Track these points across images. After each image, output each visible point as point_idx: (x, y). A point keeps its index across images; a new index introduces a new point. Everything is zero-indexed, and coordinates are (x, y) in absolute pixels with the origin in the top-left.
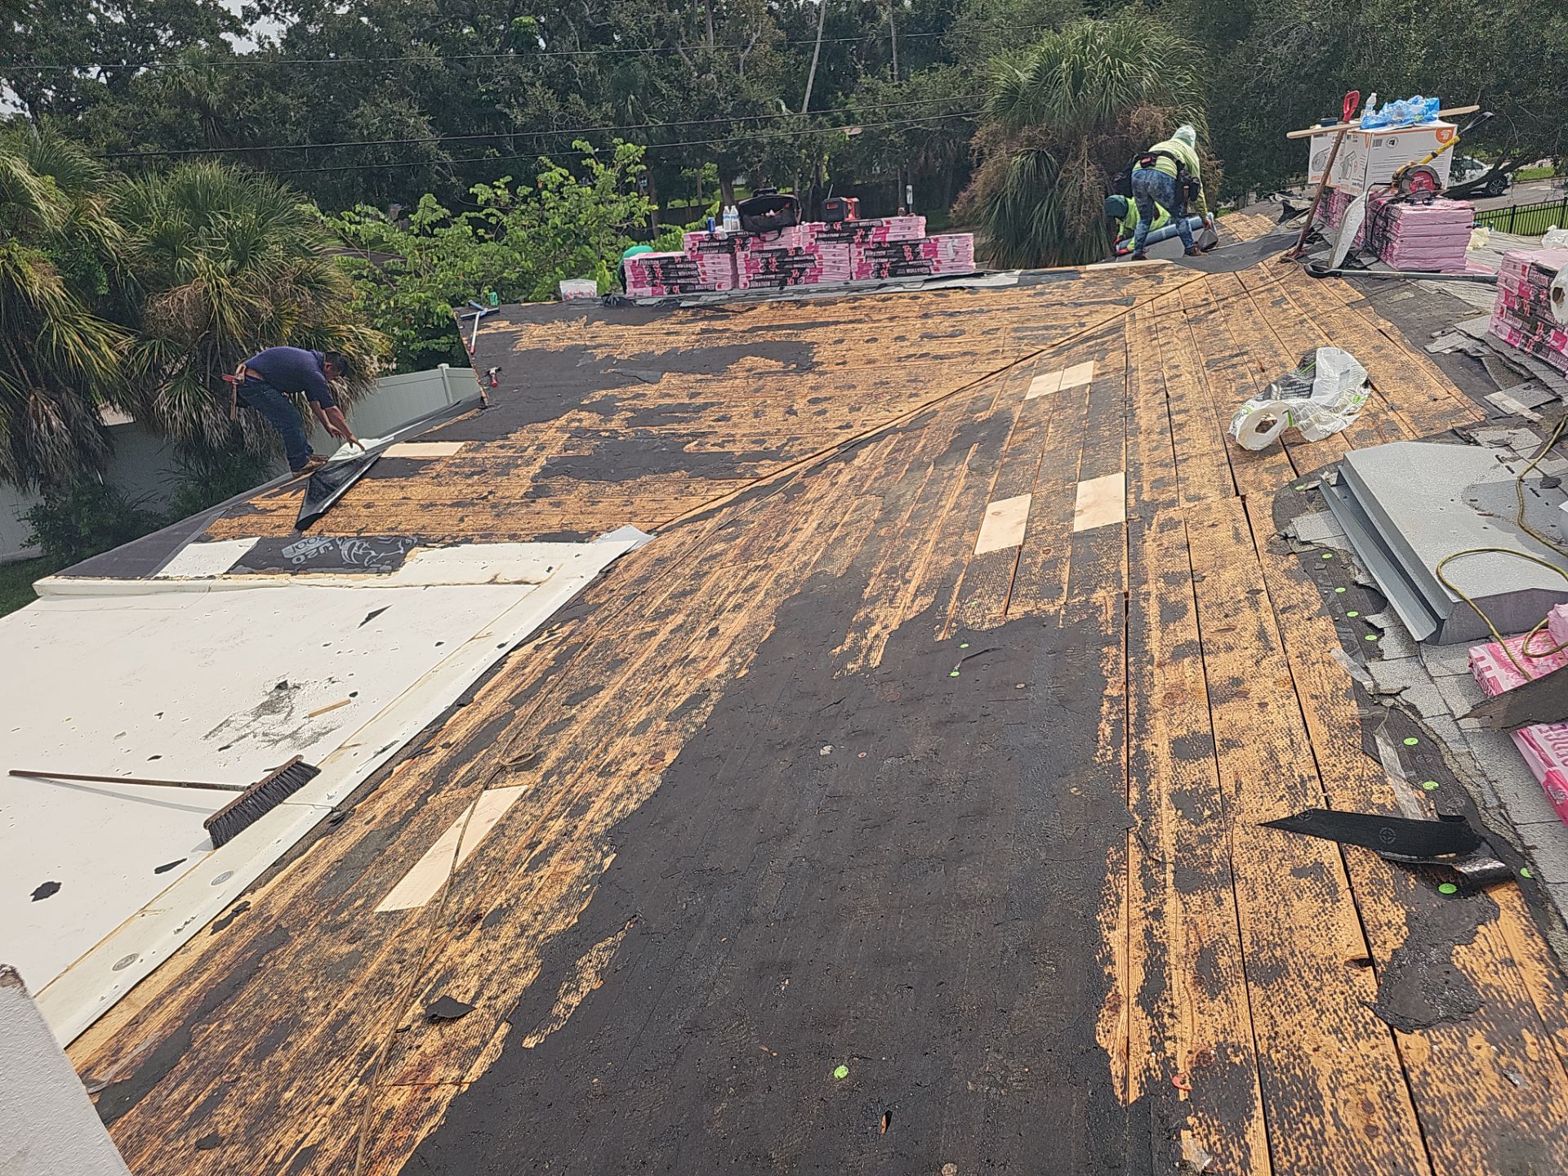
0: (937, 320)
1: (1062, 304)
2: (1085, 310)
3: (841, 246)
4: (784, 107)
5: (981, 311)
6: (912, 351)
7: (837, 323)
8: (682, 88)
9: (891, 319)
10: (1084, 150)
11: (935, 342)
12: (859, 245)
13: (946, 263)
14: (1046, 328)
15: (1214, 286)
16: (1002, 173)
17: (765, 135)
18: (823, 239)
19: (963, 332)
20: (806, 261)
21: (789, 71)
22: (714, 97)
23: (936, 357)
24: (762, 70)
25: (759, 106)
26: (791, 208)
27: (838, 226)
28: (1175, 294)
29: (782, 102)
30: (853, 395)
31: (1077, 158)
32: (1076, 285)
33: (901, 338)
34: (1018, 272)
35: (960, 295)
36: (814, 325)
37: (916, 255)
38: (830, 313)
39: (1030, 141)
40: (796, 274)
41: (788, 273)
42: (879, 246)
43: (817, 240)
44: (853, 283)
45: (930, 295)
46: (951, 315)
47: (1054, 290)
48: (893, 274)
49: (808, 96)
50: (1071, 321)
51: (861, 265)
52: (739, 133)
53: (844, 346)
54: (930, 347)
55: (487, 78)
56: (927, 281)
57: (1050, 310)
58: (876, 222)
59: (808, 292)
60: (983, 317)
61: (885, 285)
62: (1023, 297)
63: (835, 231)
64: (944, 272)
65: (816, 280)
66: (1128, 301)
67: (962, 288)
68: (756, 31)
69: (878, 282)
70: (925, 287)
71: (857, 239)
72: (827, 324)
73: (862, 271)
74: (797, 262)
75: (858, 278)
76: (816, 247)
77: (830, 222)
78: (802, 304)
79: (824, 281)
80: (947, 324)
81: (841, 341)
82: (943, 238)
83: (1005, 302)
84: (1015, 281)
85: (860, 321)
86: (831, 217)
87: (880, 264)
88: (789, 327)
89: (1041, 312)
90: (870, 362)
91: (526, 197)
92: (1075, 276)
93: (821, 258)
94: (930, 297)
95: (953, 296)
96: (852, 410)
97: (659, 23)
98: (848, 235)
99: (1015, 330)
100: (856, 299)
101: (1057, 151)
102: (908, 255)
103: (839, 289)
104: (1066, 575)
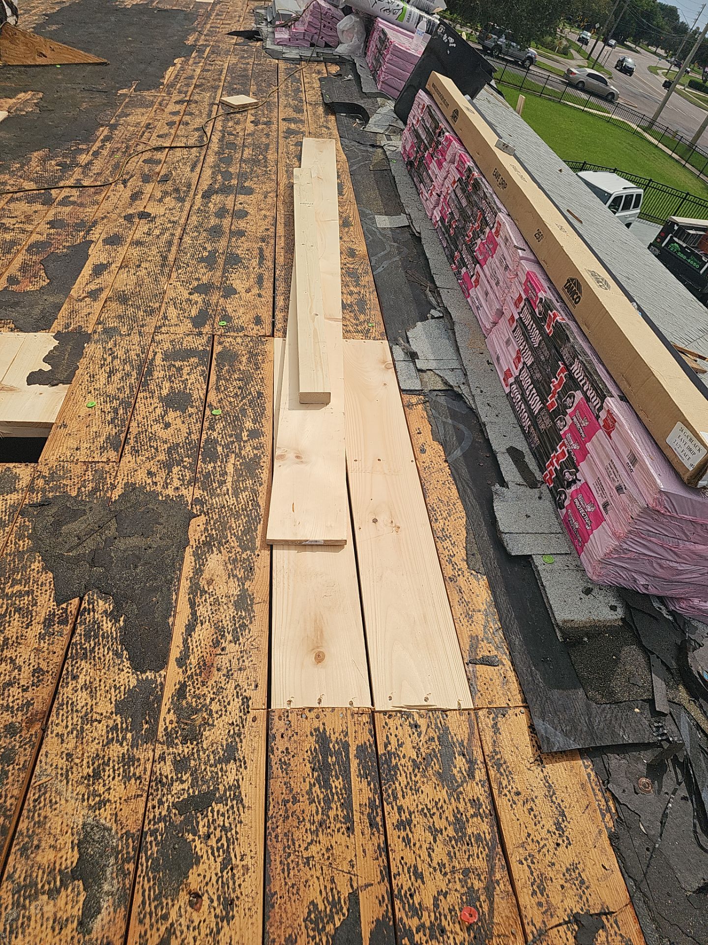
104: (192, 7)
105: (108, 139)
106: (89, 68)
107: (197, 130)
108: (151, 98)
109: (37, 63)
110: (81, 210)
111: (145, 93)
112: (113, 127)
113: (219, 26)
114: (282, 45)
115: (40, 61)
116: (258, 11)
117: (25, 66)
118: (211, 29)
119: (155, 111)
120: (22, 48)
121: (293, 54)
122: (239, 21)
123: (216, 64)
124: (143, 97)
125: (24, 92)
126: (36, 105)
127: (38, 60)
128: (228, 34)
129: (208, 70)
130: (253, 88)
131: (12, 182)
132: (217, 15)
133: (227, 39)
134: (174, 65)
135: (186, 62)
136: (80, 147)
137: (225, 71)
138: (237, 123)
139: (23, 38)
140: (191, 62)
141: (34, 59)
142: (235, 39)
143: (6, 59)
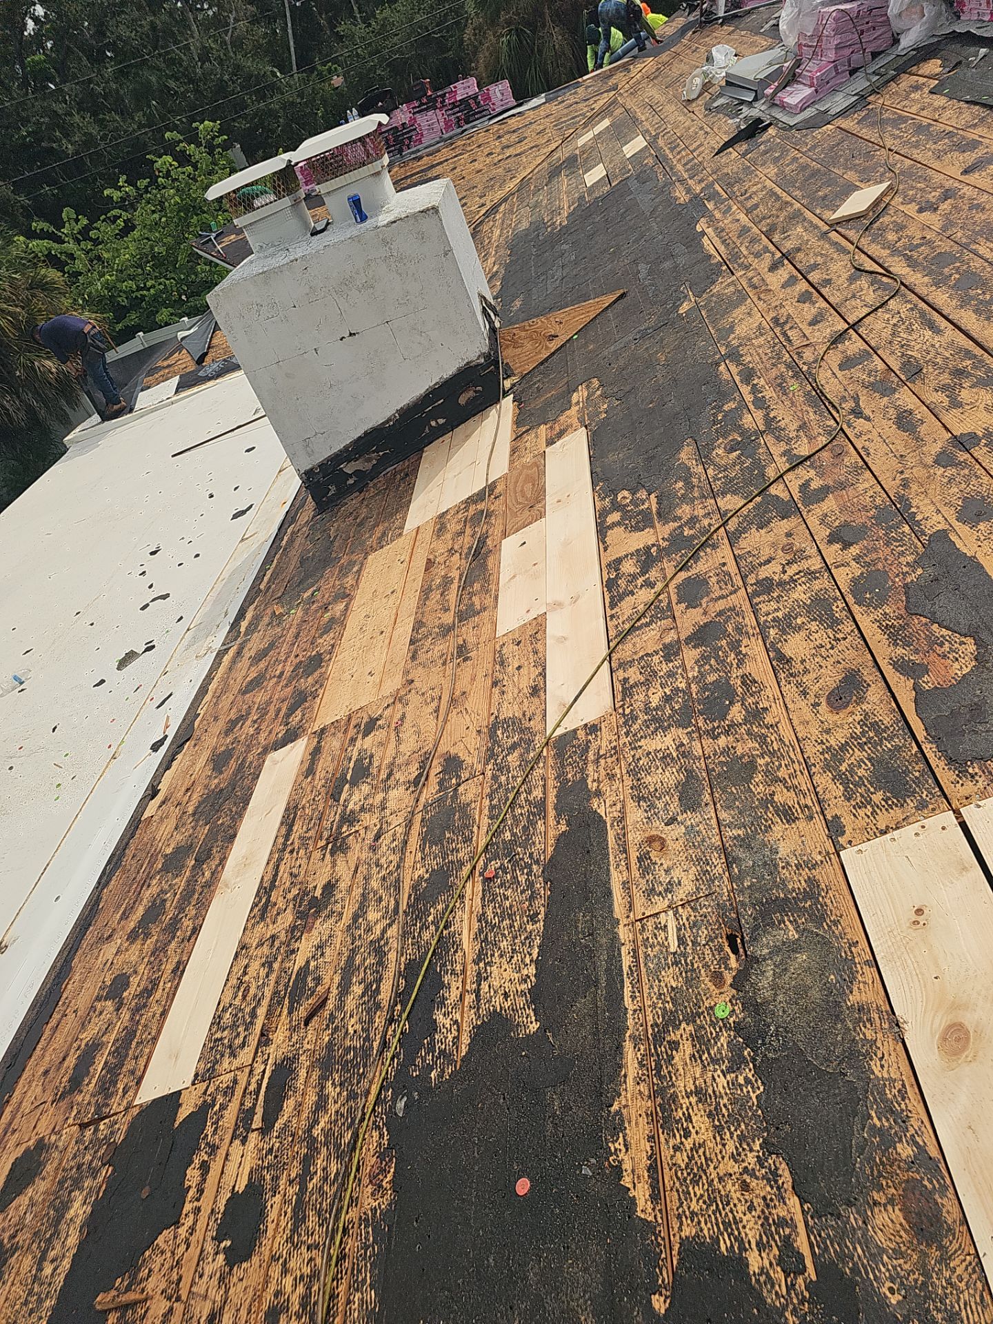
0: (507, 137)
1: (577, 103)
2: (591, 101)
3: (430, 113)
4: (278, 74)
5: (531, 123)
6: (500, 157)
7: (447, 160)
8: (191, 81)
9: (479, 146)
10: (548, 18)
11: (511, 149)
12: (440, 109)
13: (498, 103)
14: (573, 118)
15: (660, 61)
16: (496, 53)
17: (274, 102)
18: (418, 112)
19: (525, 138)
20: (411, 131)
21: (270, 40)
22: (221, 80)
23: (516, 155)
24: (248, 45)
25: (260, 78)
26: (391, 97)
27: (425, 100)
28: (640, 74)
29: (275, 70)
30: (478, 191)
31: (545, 26)
32: (580, 90)
33: (491, 154)
34: (543, 95)
35: (514, 120)
36: (433, 166)
37: (478, 104)
38: (439, 157)
39: (509, 23)
40: (407, 142)
41: (402, 142)
42: (454, 105)
43: (414, 114)
44: (445, 136)
45: (495, 126)
46: (514, 131)
47: (569, 97)
48: (467, 123)
49: (294, 58)
50: (586, 109)
51: (446, 122)
52: (255, 106)
53: (458, 170)
54: (508, 152)
55: (26, 121)
56: (490, 119)
57: (571, 109)
58: (448, 90)
59: (418, 151)
60: (534, 126)
61: (465, 130)
62: (553, 107)
63: (424, 104)
64: (498, 110)
65: (421, 142)
66: (615, 88)
67: (514, 115)
68: (231, 12)
69: (460, 130)
70: (492, 122)
71: (439, 105)
72: (441, 163)
73: (448, 126)
74: (406, 133)
75: (447, 132)
76: (415, 119)
77: (419, 99)
78: (420, 158)
79: (426, 141)
80: (514, 137)
81: (455, 168)
82: (492, 88)
83: (542, 113)
84: (544, 100)
85: (460, 154)
86: (418, 95)
87: (458, 117)
88: (418, 173)
89: (566, 111)
90: (478, 172)
91: (146, 187)
92: (578, 85)
93: (420, 125)
94: (496, 127)
95: (510, 121)
96: (481, 197)
97: (153, 27)
98: (432, 105)
99: (555, 126)
100: (452, 144)
101: (528, 24)
102: (473, 105)
103: (438, 143)
104: (630, 167)
105: (748, 375)
106: (610, 314)
107: (852, 279)
108: (732, 289)
109: (552, 350)
110: (851, 491)
111: (716, 289)
112: (734, 356)
113: (691, 156)
114: (808, 106)
115: (554, 346)
116: (715, 105)
117: (542, 363)
118: (688, 167)
119: (759, 299)
120: (528, 345)
121: (839, 102)
122: (706, 133)
123: (754, 193)
124: (719, 295)
125: (574, 391)
126: (604, 396)
127: (550, 346)
128: (717, 154)
129: (756, 206)
130: (851, 176)
131: (702, 512)
132: (672, 150)
133: (723, 159)
134: (703, 233)
135: (712, 221)
136: (726, 408)
137: (778, 190)
138: (900, 228)
139: (523, 334)
140: (718, 215)
141: (547, 348)
142: (733, 153)
143: (519, 370)
